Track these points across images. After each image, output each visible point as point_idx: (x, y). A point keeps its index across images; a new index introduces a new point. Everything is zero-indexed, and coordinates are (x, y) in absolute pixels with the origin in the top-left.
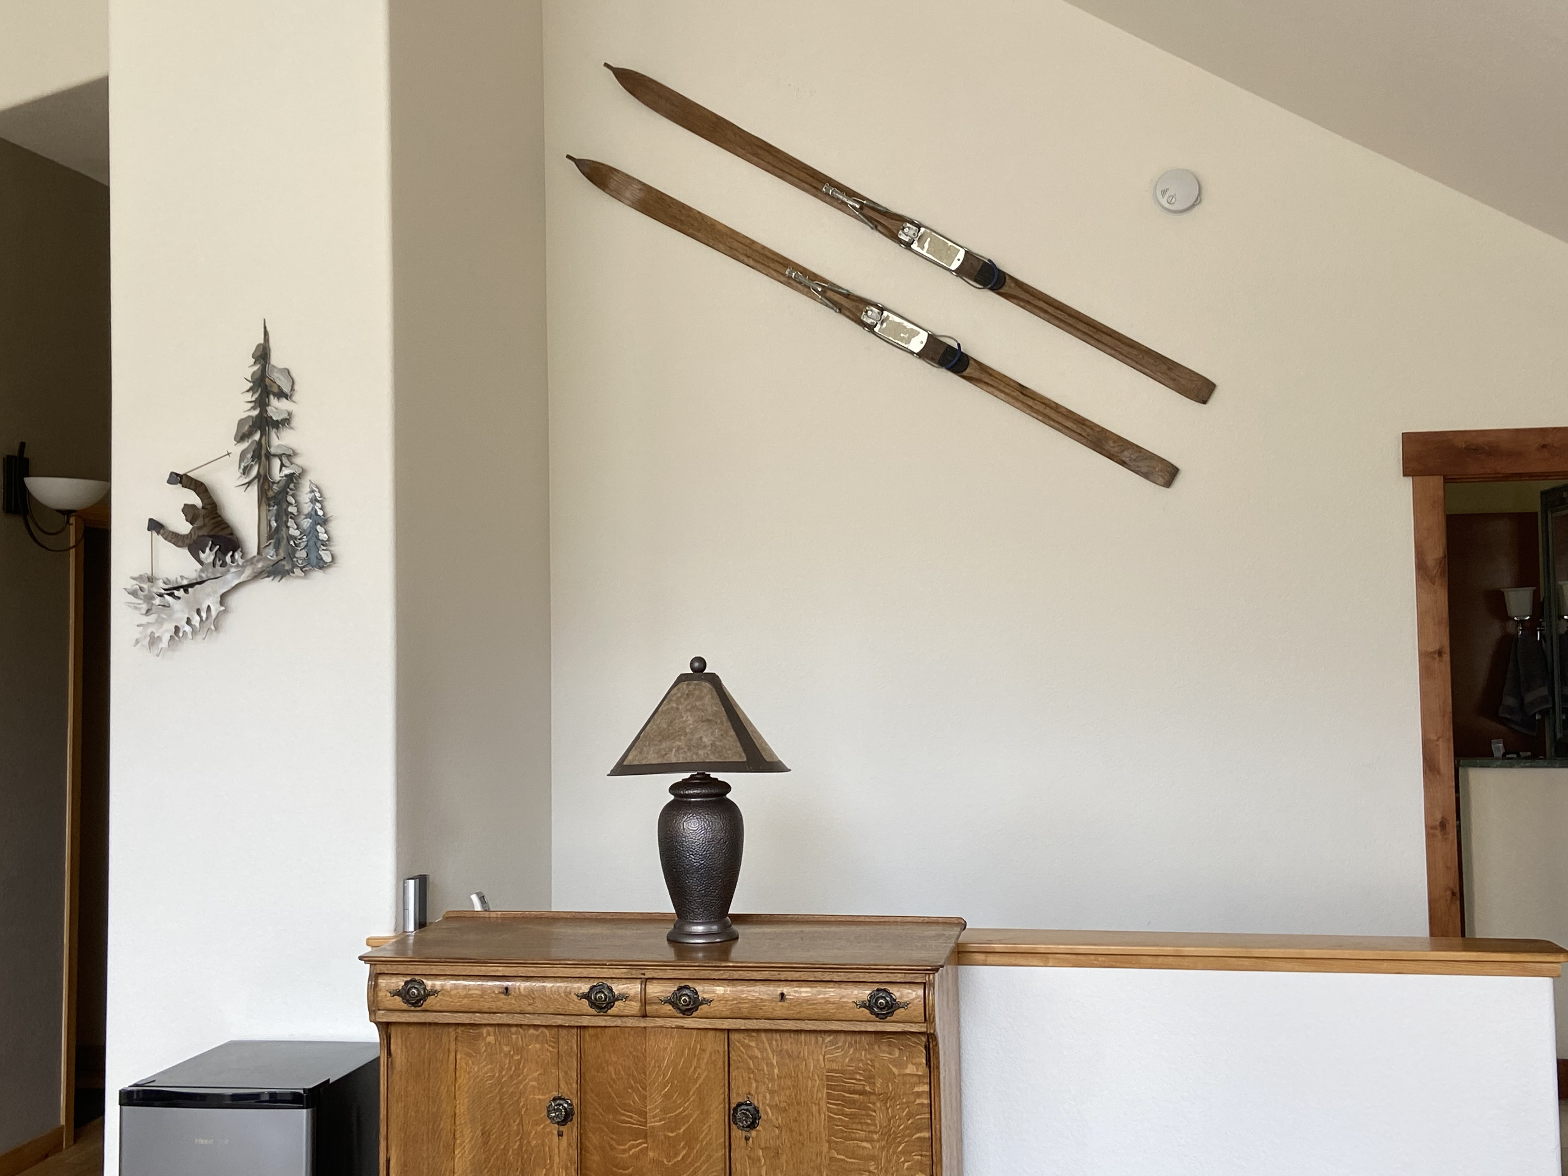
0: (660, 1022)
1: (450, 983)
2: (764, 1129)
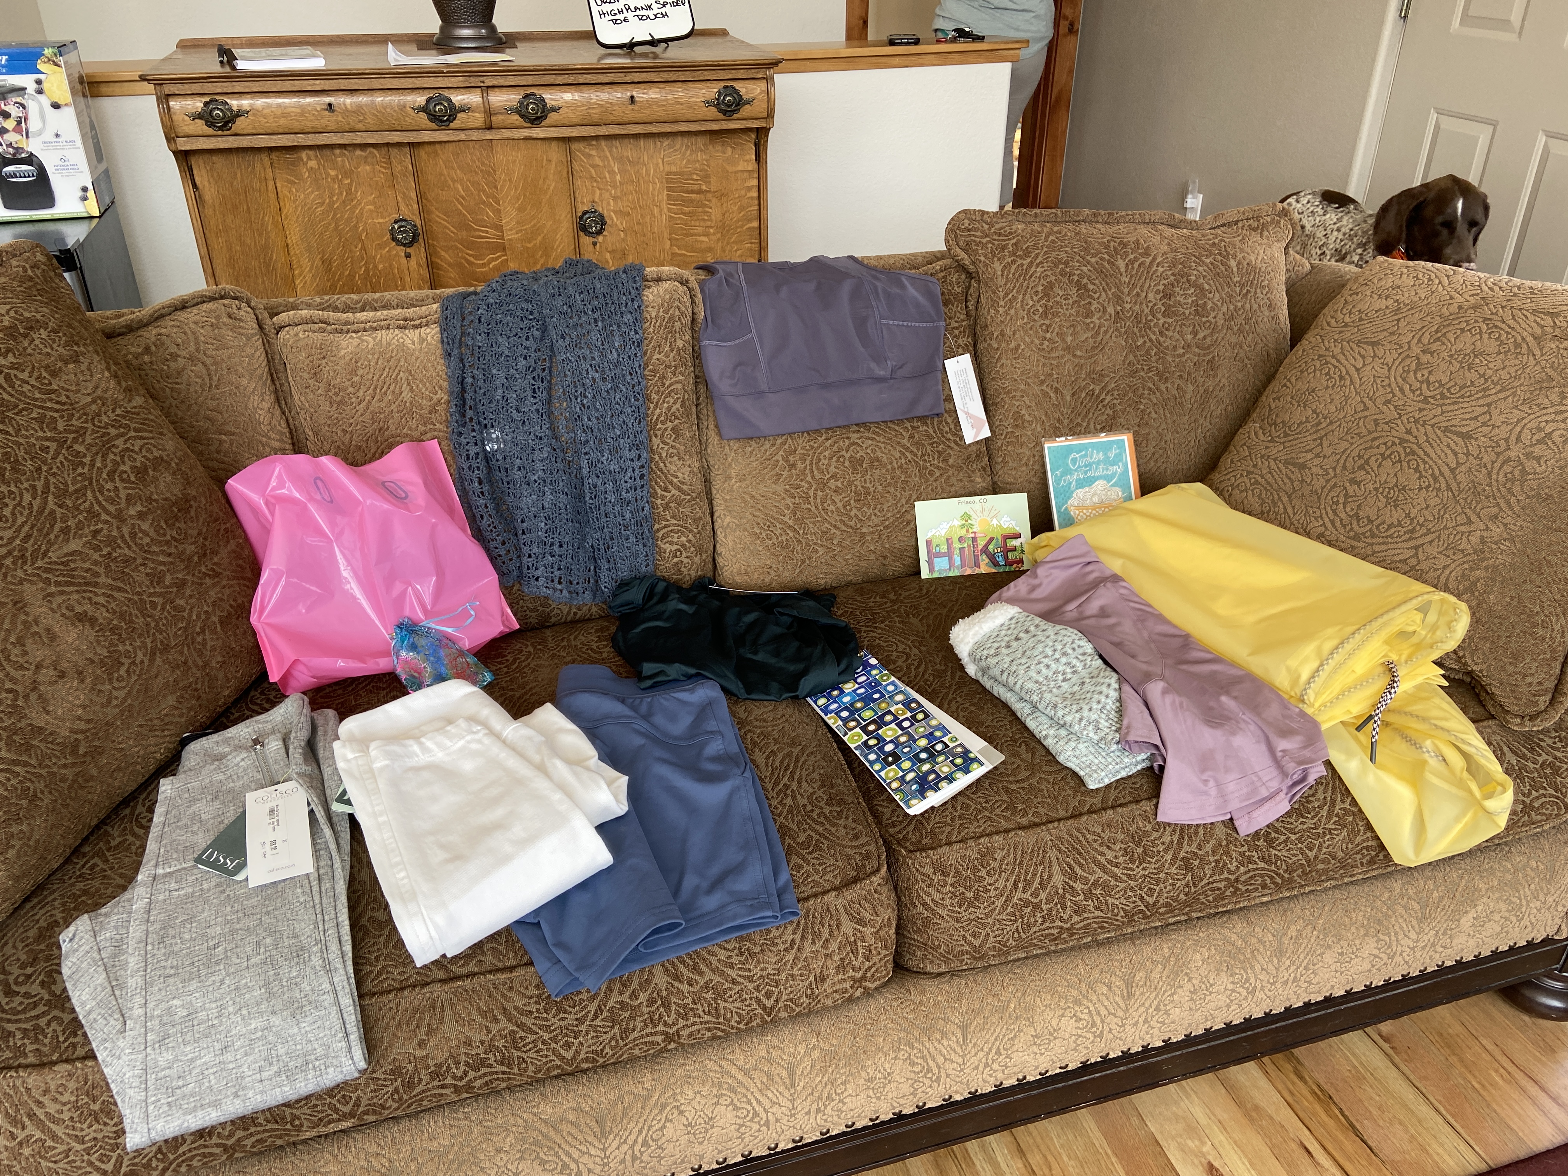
0: (507, 134)
1: (260, 102)
2: (610, 233)
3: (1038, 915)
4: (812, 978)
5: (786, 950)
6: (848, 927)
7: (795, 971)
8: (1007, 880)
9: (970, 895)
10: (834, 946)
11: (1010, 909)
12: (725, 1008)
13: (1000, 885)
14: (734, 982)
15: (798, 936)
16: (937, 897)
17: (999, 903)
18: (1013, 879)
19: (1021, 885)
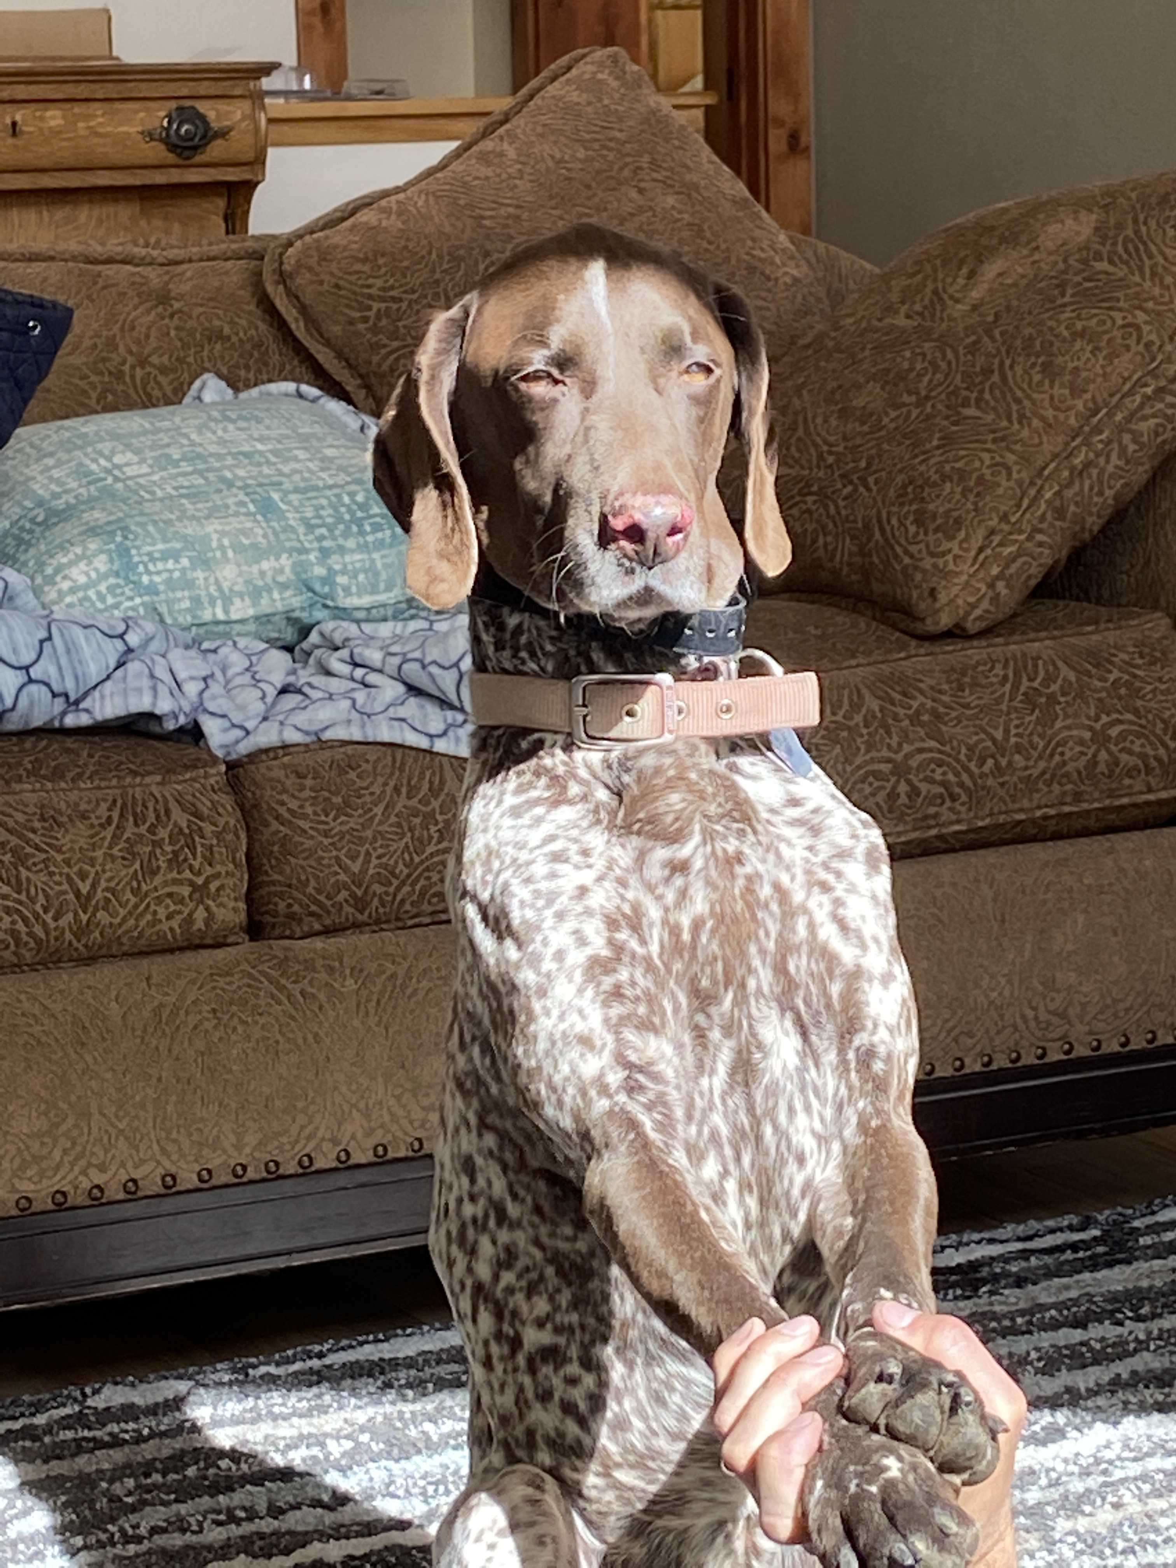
3: (433, 829)
4: (137, 866)
5: (101, 825)
6: (180, 818)
7: (115, 851)
8: (385, 784)
9: (337, 800)
10: (163, 833)
11: (393, 819)
12: (28, 880)
13: (377, 789)
14: (37, 848)
15: (115, 815)
16: (293, 805)
17: (379, 810)
18: (392, 783)
19: (404, 790)
